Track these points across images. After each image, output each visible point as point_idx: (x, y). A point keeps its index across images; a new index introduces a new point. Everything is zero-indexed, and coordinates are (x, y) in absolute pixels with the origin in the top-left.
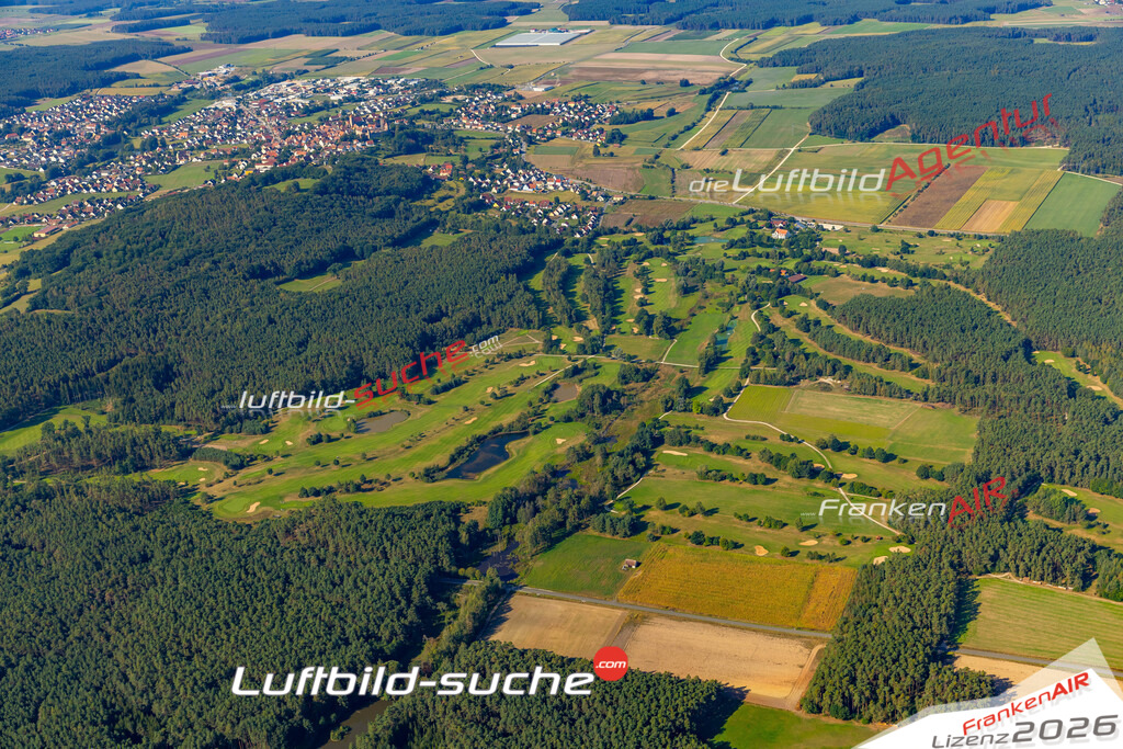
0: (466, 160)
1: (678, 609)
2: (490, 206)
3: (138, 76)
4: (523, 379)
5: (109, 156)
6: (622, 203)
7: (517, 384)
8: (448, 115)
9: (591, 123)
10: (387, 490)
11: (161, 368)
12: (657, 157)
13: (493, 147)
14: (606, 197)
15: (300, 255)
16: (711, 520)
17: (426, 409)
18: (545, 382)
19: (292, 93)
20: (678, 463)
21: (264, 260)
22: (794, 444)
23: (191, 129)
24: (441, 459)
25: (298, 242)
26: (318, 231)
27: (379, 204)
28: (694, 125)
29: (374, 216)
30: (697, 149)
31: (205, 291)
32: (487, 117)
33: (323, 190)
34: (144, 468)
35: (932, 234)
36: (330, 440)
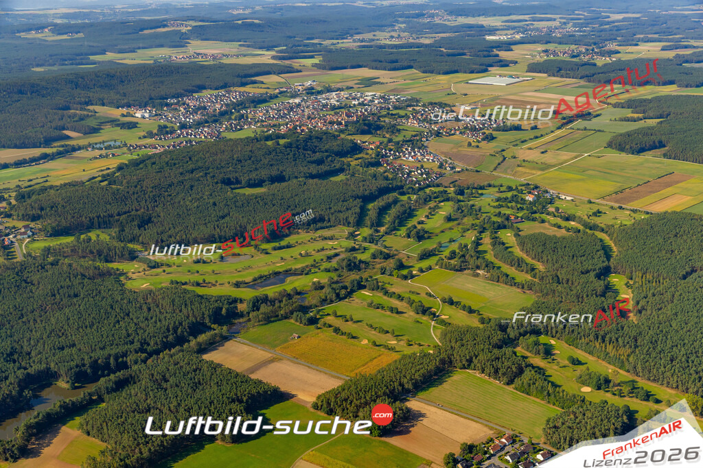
0: (390, 141)
1: (299, 358)
2: (382, 166)
3: (262, 83)
4: (323, 249)
5: (215, 121)
6: (459, 172)
7: (318, 251)
8: (403, 117)
9: (481, 129)
10: (213, 288)
11: (146, 218)
12: (503, 150)
13: (412, 136)
14: (453, 168)
15: (253, 175)
16: (355, 325)
17: (263, 256)
18: (332, 252)
19: (333, 99)
20: (364, 298)
21: (232, 176)
22: (432, 299)
23: (267, 111)
24: (249, 279)
25: (256, 169)
26: (271, 165)
27: (318, 156)
28: (542, 136)
29: (308, 162)
30: (530, 149)
31: (192, 187)
32: (424, 120)
33: (289, 146)
34: (111, 262)
35: (621, 208)
36: (204, 262)
